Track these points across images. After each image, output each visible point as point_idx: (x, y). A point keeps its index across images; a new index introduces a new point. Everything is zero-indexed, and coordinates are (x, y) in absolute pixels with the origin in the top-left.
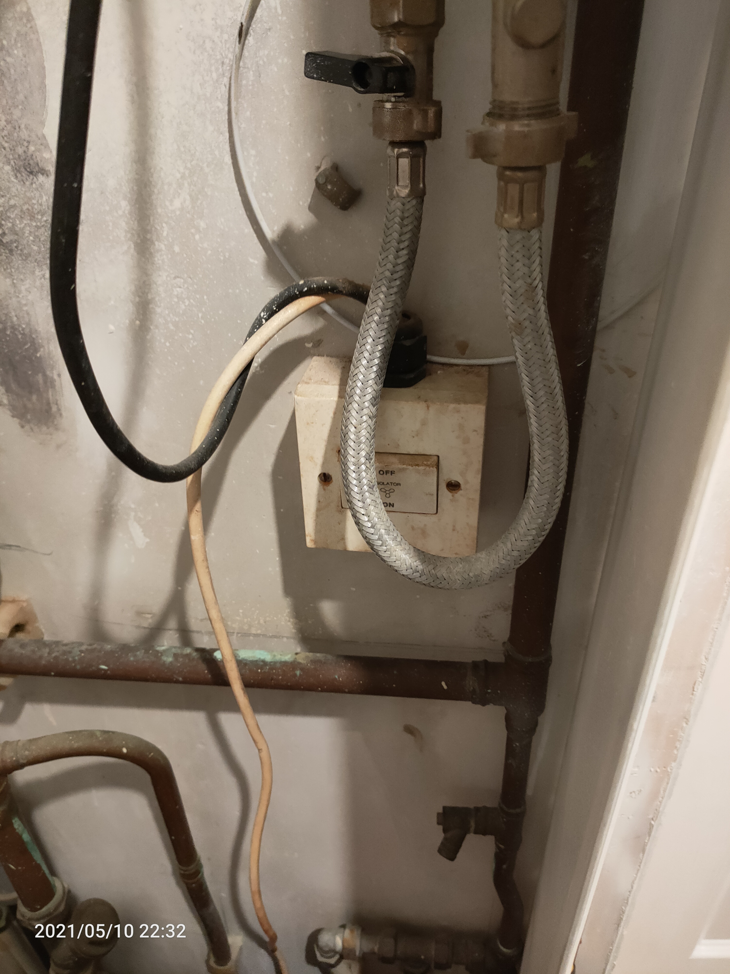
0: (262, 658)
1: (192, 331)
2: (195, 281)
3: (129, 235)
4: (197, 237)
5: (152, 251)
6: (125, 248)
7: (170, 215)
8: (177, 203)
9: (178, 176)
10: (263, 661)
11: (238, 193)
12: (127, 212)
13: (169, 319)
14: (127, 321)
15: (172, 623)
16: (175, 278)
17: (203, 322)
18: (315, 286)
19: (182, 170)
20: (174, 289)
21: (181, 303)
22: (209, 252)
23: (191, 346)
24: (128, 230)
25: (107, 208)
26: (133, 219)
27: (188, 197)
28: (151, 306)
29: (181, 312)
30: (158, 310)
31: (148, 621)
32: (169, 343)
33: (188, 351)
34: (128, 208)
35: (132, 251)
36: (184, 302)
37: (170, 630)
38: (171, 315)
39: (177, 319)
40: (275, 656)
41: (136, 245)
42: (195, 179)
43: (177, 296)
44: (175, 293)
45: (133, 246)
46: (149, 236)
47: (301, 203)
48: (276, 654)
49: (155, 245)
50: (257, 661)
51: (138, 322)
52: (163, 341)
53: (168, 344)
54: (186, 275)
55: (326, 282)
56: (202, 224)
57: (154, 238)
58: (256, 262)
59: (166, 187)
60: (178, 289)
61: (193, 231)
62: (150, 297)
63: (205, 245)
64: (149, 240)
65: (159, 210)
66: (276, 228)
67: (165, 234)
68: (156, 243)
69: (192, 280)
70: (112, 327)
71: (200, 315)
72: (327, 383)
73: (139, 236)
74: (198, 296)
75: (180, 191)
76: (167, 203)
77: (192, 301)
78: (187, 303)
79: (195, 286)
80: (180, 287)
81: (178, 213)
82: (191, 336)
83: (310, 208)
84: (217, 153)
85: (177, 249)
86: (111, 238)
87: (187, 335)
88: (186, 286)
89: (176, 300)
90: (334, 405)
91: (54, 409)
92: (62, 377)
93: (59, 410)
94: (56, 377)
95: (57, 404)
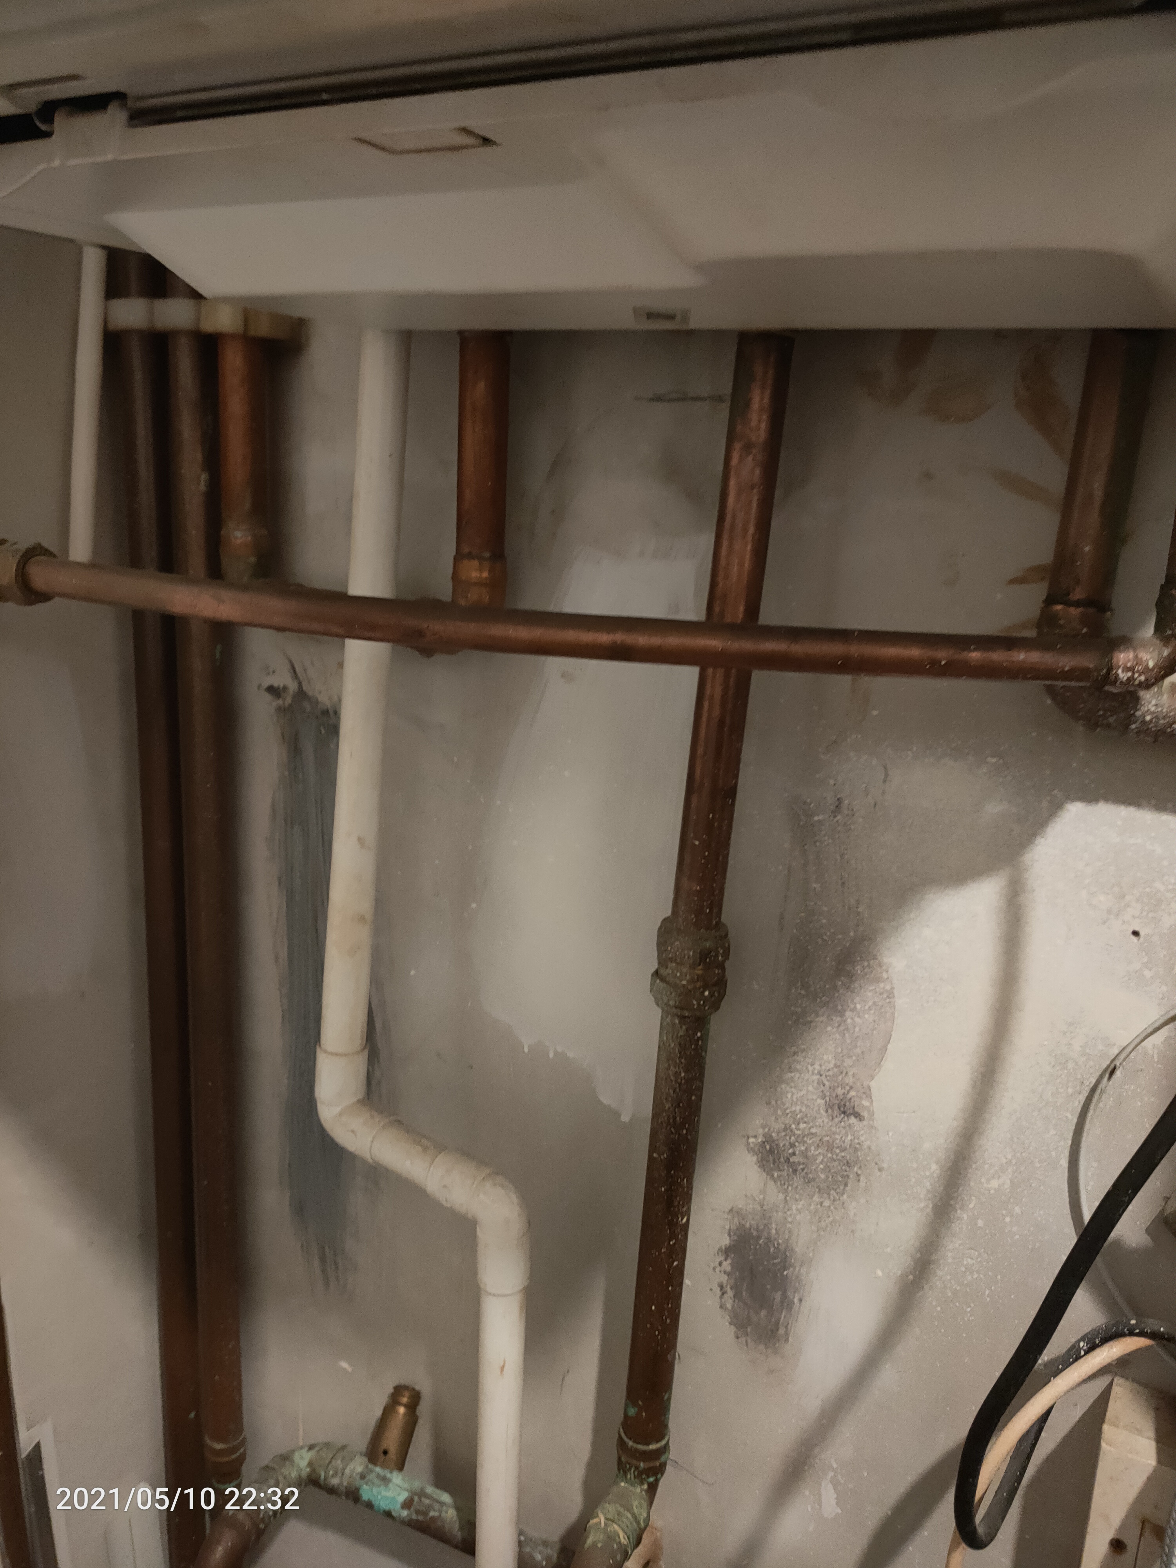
1: (972, 1305)
2: (992, 1258)
4: (1008, 1219)
5: (952, 1217)
6: (922, 1205)
7: (982, 1191)
8: (995, 1184)
9: (1004, 1161)
12: (935, 1175)
14: (900, 1272)
16: (969, 1249)
17: (988, 1299)
19: (1009, 1157)
20: (965, 1259)
21: (968, 1273)
22: (1017, 1237)
24: (931, 1190)
26: (940, 1183)
27: (1009, 1182)
28: (932, 1266)
29: (965, 1282)
30: (940, 1273)
33: (962, 1322)
34: (938, 1172)
35: (929, 1210)
36: (972, 1273)
38: (953, 1282)
39: (959, 1287)
41: (935, 1207)
42: (1023, 1169)
43: (967, 1265)
44: (965, 1263)
45: (931, 1206)
46: (952, 1202)
47: (1138, 1223)
49: (956, 1212)
51: (911, 1277)
52: (934, 1303)
54: (982, 1250)
56: (1017, 1210)
57: (958, 1206)
59: (986, 1166)
60: (969, 1260)
61: (1004, 1212)
62: (934, 1257)
63: (1015, 1229)
64: (951, 1206)
65: (972, 1184)
67: (971, 1206)
68: (959, 1211)
69: (988, 1256)
70: (879, 1273)
71: (987, 1292)
73: (941, 1199)
74: (991, 1272)
76: (983, 1180)
77: (981, 1276)
79: (990, 1264)
80: (972, 1259)
81: (992, 1192)
82: (969, 1309)
84: (1053, 1153)
85: (980, 1223)
87: (965, 1307)
88: (979, 1259)
89: (963, 1269)
91: (782, 1331)
92: (803, 1303)
93: (787, 1334)
94: (796, 1300)
95: (786, 1327)
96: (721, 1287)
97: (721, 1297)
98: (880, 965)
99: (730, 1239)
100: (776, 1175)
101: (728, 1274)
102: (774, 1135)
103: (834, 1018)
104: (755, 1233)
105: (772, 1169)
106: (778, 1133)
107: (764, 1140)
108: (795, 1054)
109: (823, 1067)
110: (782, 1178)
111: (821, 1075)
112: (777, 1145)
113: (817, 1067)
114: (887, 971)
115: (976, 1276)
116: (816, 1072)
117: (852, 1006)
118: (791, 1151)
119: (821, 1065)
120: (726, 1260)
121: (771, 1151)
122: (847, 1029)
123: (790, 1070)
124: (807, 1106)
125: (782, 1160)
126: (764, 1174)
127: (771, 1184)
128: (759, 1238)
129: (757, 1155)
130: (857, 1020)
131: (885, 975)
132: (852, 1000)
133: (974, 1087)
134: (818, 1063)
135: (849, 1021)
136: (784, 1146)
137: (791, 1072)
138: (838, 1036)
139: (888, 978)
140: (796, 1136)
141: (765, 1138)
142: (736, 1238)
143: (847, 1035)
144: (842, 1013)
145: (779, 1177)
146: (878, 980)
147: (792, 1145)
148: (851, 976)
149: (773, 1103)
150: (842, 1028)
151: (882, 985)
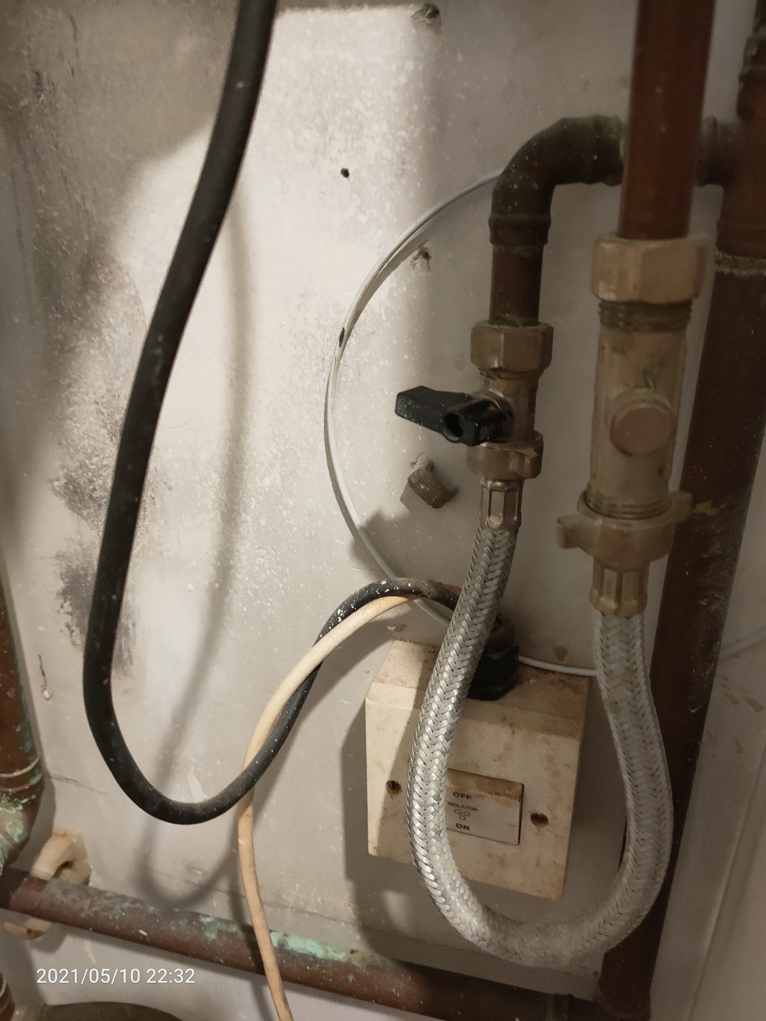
0: (313, 952)
1: (271, 600)
2: (279, 553)
3: (217, 505)
4: (284, 513)
5: (238, 521)
6: (212, 515)
7: (259, 490)
8: (267, 481)
9: (271, 456)
10: (314, 957)
11: (330, 478)
12: (216, 483)
13: (249, 586)
14: (207, 583)
15: (224, 885)
16: (258, 548)
17: (283, 592)
18: (398, 588)
19: (275, 451)
20: (257, 558)
21: (262, 572)
22: (296, 528)
23: (268, 613)
24: (216, 499)
25: (198, 478)
26: (222, 490)
27: (278, 477)
28: (232, 571)
29: (262, 580)
30: (239, 576)
31: (199, 878)
32: (247, 608)
33: (265, 618)
34: (218, 480)
35: (218, 519)
36: (265, 572)
37: (220, 891)
38: (251, 583)
39: (257, 587)
40: (327, 951)
41: (223, 514)
42: (287, 461)
43: (259, 566)
44: (258, 562)
45: (219, 514)
46: (236, 508)
47: (393, 494)
48: (329, 949)
49: (241, 515)
50: (307, 955)
51: (217, 585)
52: (240, 605)
53: (245, 609)
54: (270, 547)
55: (409, 585)
56: (291, 503)
57: (241, 510)
58: (342, 543)
59: (257, 466)
60: (261, 559)
61: (280, 507)
62: (231, 562)
63: (292, 522)
64: (235, 511)
65: (249, 485)
66: (365, 514)
67: (252, 507)
68: (243, 515)
69: (275, 551)
70: (191, 587)
71: (281, 586)
72: (404, 684)
73: (226, 506)
74: (280, 568)
75: (270, 470)
76: (257, 480)
77: (273, 571)
78: (268, 572)
79: (278, 558)
80: (263, 558)
81: (267, 489)
82: (269, 605)
83: (402, 499)
84: (311, 439)
85: (263, 522)
86: (199, 505)
87: (265, 603)
88: (269, 557)
89: (257, 569)
90: (408, 715)
91: (126, 655)
92: (137, 626)
93: (130, 657)
94: (130, 626)
95: (129, 651)
96: (68, 626)
97: (71, 637)
98: (120, 268)
99: (64, 582)
100: (85, 513)
101: (71, 614)
102: (73, 474)
103: (93, 338)
104: (82, 572)
105: (80, 509)
106: (76, 471)
107: (66, 481)
108: (69, 386)
109: (98, 395)
110: (91, 515)
111: (97, 403)
112: (79, 484)
113: (91, 395)
114: (128, 274)
115: (268, 573)
116: (92, 401)
117: (105, 321)
118: (91, 487)
119: (94, 393)
120: (65, 602)
121: (75, 492)
122: (108, 348)
123: (70, 404)
124: (94, 439)
125: (86, 498)
126: (75, 515)
127: (83, 522)
128: (86, 576)
129: (64, 497)
130: (113, 335)
131: (127, 279)
132: (105, 315)
133: (231, 386)
134: (91, 391)
135: (108, 338)
136: (84, 483)
137: (71, 406)
138: (101, 358)
139: (131, 282)
140: (92, 471)
141: (67, 479)
142: (67, 580)
143: (109, 355)
144: (98, 332)
145: (88, 514)
146: (122, 287)
147: (91, 482)
148: (97, 287)
149: (64, 442)
150: (103, 348)
151: (127, 291)
